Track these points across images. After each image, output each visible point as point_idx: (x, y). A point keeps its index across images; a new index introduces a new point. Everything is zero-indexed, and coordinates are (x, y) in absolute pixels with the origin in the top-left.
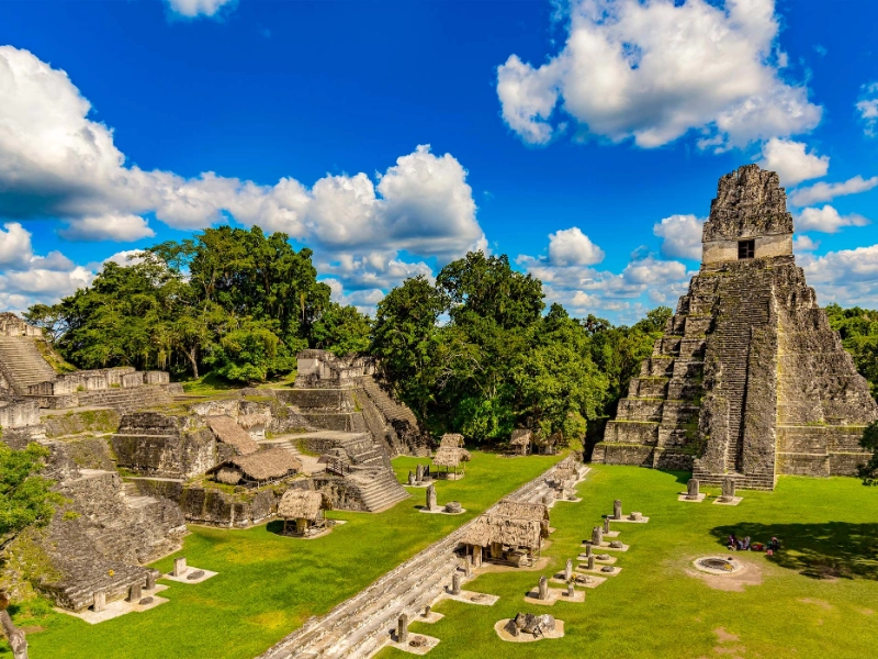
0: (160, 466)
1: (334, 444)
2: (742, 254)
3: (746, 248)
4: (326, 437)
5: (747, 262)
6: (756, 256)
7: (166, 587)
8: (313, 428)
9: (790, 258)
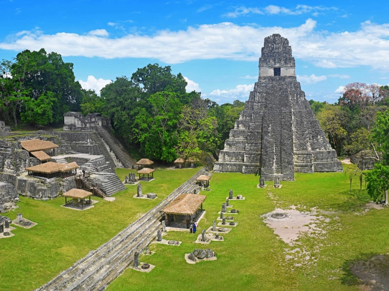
0: (5, 167)
1: (87, 160)
2: (276, 74)
3: (277, 71)
4: (82, 157)
5: (277, 77)
6: (281, 75)
7: (15, 228)
8: (74, 152)
9: (295, 78)
